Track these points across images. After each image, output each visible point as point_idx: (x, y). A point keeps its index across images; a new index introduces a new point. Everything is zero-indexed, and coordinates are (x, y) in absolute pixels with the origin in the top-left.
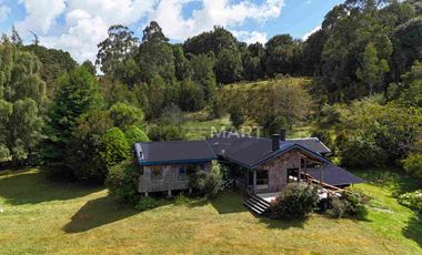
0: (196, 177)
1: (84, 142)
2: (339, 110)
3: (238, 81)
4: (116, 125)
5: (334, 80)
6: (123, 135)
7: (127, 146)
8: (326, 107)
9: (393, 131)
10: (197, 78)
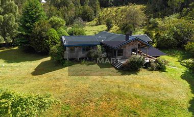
0: (90, 52)
1: (38, 35)
2: (158, 21)
3: (111, 6)
4: (53, 27)
5: (157, 6)
6: (56, 32)
7: (58, 38)
8: (152, 20)
9: (182, 32)
10: (90, 4)
